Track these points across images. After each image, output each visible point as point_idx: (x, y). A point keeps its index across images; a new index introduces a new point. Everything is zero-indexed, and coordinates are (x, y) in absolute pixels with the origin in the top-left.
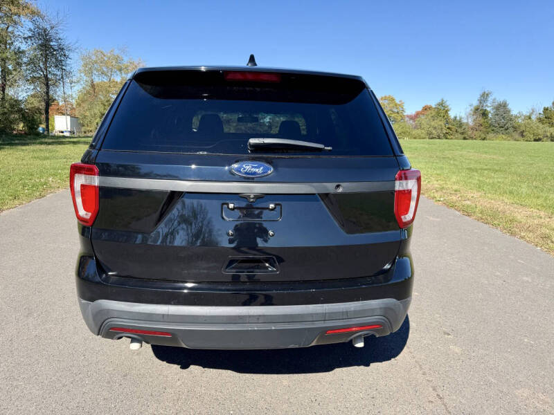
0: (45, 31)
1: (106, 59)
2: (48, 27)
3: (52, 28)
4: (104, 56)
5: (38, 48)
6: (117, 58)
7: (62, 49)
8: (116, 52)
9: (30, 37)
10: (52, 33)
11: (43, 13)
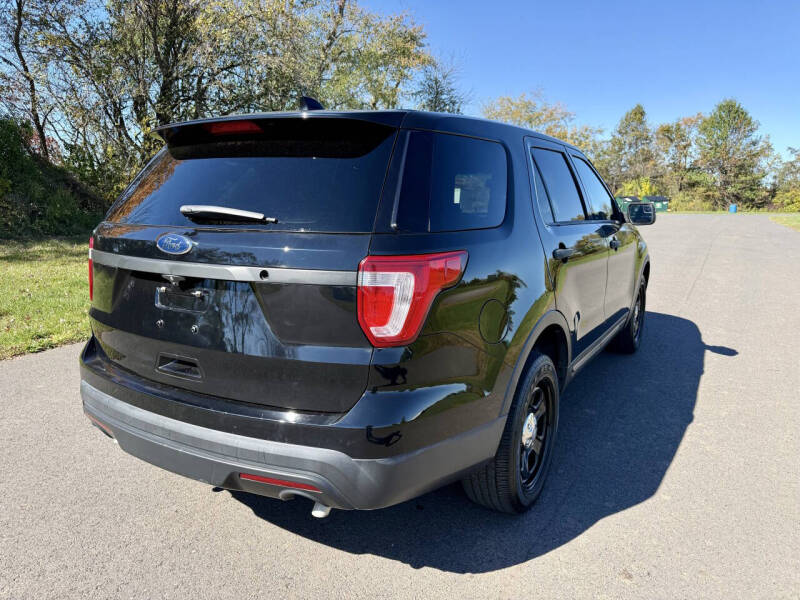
0: (436, 83)
1: (513, 108)
2: (440, 77)
3: (444, 77)
4: (512, 104)
5: (428, 105)
6: (528, 105)
7: (454, 103)
8: (528, 98)
9: (419, 92)
10: (443, 83)
11: (437, 60)
